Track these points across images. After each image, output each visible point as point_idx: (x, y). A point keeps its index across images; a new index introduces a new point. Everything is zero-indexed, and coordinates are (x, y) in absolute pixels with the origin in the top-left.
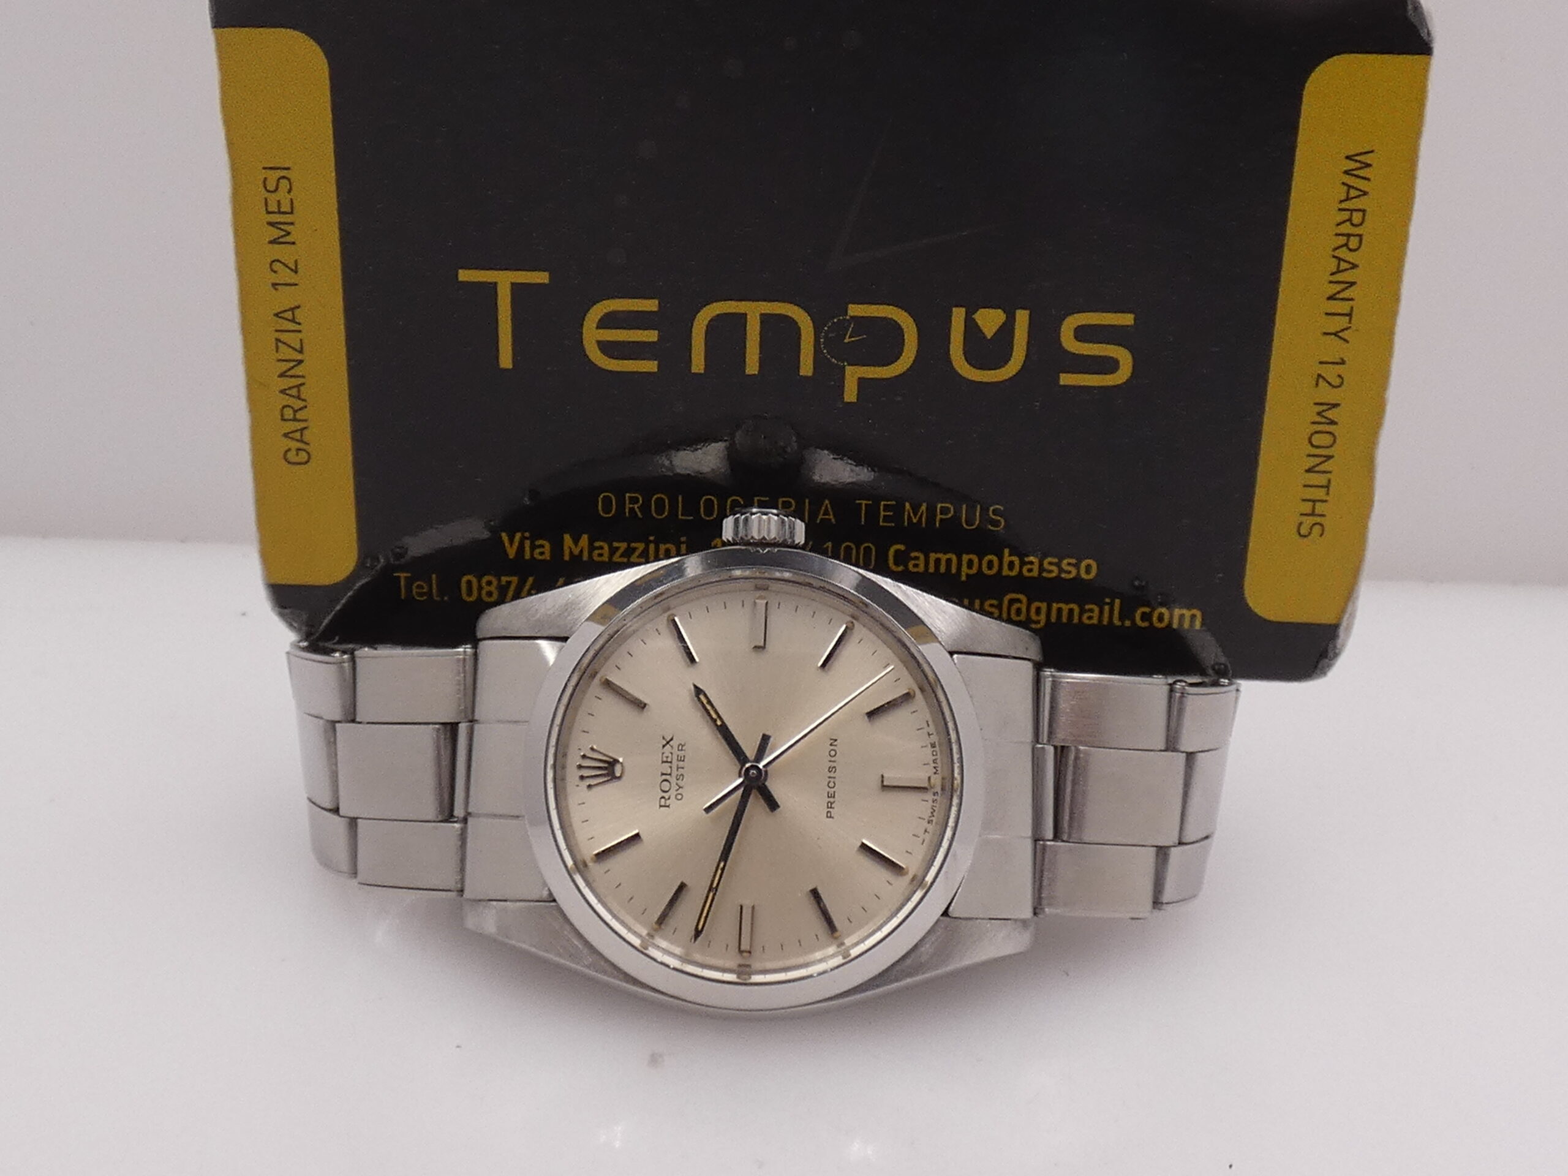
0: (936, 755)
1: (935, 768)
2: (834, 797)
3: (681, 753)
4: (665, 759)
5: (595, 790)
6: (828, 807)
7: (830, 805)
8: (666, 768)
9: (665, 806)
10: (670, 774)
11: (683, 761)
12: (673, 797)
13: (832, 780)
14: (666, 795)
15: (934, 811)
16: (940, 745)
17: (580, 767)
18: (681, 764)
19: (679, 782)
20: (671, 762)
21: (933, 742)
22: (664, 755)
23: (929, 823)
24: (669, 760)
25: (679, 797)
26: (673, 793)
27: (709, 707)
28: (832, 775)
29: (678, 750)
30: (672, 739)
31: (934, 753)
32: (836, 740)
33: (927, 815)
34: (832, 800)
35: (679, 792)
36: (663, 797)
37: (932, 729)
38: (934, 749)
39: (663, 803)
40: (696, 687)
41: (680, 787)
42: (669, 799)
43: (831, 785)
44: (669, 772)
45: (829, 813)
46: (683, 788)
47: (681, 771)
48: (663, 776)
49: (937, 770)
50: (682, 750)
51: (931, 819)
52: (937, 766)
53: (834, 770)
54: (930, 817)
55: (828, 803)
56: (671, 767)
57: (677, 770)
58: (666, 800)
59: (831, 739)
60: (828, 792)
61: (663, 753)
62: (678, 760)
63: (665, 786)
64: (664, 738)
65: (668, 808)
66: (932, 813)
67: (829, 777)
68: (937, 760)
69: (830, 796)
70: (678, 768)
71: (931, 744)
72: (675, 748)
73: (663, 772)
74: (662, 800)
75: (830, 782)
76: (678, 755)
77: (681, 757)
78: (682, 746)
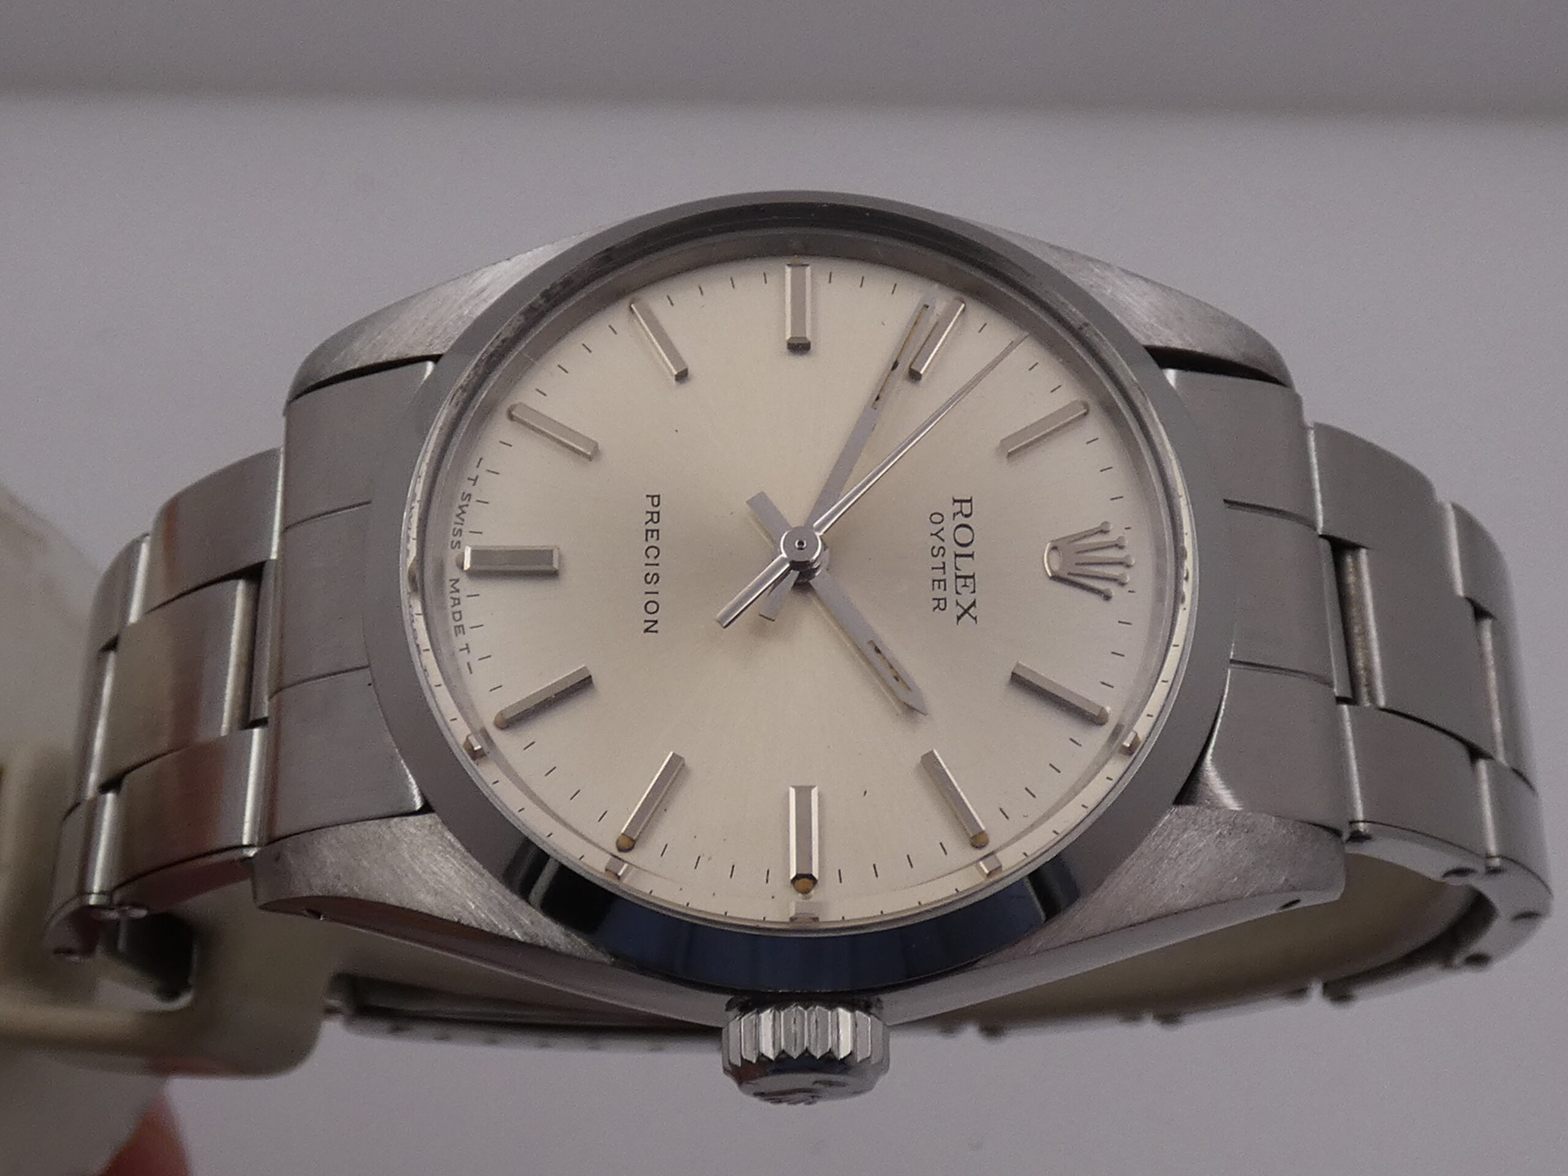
0: (454, 613)
1: (458, 591)
2: (647, 531)
3: (940, 594)
4: (968, 580)
5: (1095, 525)
6: (658, 513)
7: (655, 516)
8: (966, 566)
9: (961, 501)
11: (934, 581)
12: (948, 517)
13: (652, 561)
14: (960, 519)
15: (458, 516)
16: (447, 633)
17: (1125, 563)
18: (938, 575)
19: (938, 543)
20: (957, 577)
21: (460, 636)
22: (972, 590)
23: (469, 495)
24: (961, 581)
25: (936, 518)
26: (949, 525)
28: (652, 570)
29: (945, 599)
30: (959, 618)
31: (457, 616)
32: (647, 630)
33: (473, 507)
34: (651, 526)
35: (939, 527)
36: (967, 516)
37: (463, 658)
38: (458, 623)
39: (966, 506)
41: (936, 534)
42: (955, 514)
43: (653, 552)
44: (958, 559)
45: (656, 503)
46: (932, 535)
47: (938, 562)
48: (971, 553)
49: (452, 586)
50: (939, 600)
51: (465, 503)
52: (452, 592)
53: (649, 578)
54: (467, 505)
55: (658, 521)
56: (957, 569)
57: (944, 563)
58: (961, 512)
59: (656, 632)
60: (658, 539)
61: (974, 592)
62: (944, 580)
63: (964, 535)
64: (975, 619)
65: (956, 498)
66: (463, 512)
67: (657, 565)
68: (451, 602)
69: (655, 533)
70: (944, 568)
71: (464, 633)
72: (951, 603)
73: (970, 559)
74: (969, 512)
75: (656, 557)
76: (945, 589)
77: (939, 587)
78: (938, 606)
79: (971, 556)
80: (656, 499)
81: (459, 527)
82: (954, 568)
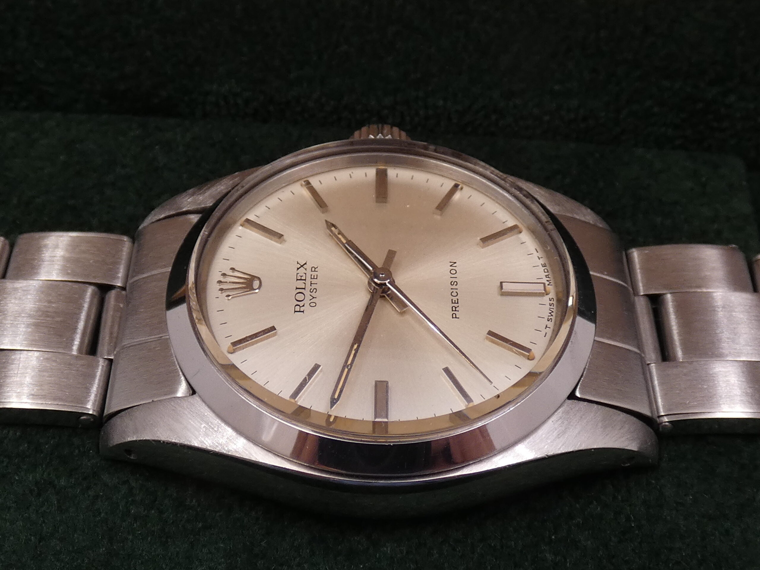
0: (548, 272)
1: (548, 281)
2: (458, 303)
3: (314, 273)
4: (299, 278)
5: (234, 300)
6: (453, 310)
7: (454, 309)
8: (301, 284)
9: (300, 311)
10: (304, 289)
11: (316, 278)
12: (307, 305)
13: (455, 290)
14: (301, 304)
15: (553, 312)
16: (551, 263)
17: (220, 282)
18: (314, 281)
19: (312, 294)
20: (305, 280)
21: (543, 263)
22: (298, 275)
23: (548, 321)
24: (303, 278)
25: (313, 305)
26: (307, 302)
27: (339, 236)
28: (454, 287)
29: (312, 271)
30: (306, 264)
31: (546, 271)
32: (455, 263)
34: (456, 305)
35: (312, 301)
36: (298, 305)
37: (541, 255)
38: (545, 268)
39: (297, 308)
40: (326, 221)
41: (313, 298)
42: (303, 306)
43: (454, 294)
44: (304, 287)
45: (454, 315)
46: (316, 298)
47: (314, 286)
48: (297, 290)
49: (550, 283)
50: (315, 271)
51: (550, 317)
52: (550, 280)
53: (455, 283)
54: (549, 316)
55: (452, 307)
56: (305, 283)
57: (311, 286)
58: (300, 307)
59: (450, 262)
60: (452, 300)
62: (311, 278)
63: (300, 297)
64: (298, 263)
65: (302, 313)
66: (550, 313)
67: (452, 289)
68: (549, 276)
69: (454, 302)
70: (311, 284)
71: (542, 264)
72: (309, 270)
74: (296, 307)
75: (453, 292)
76: (311, 275)
77: (314, 276)
78: (315, 269)
79: (297, 288)
80: (454, 317)
81: (551, 307)
82: (306, 284)
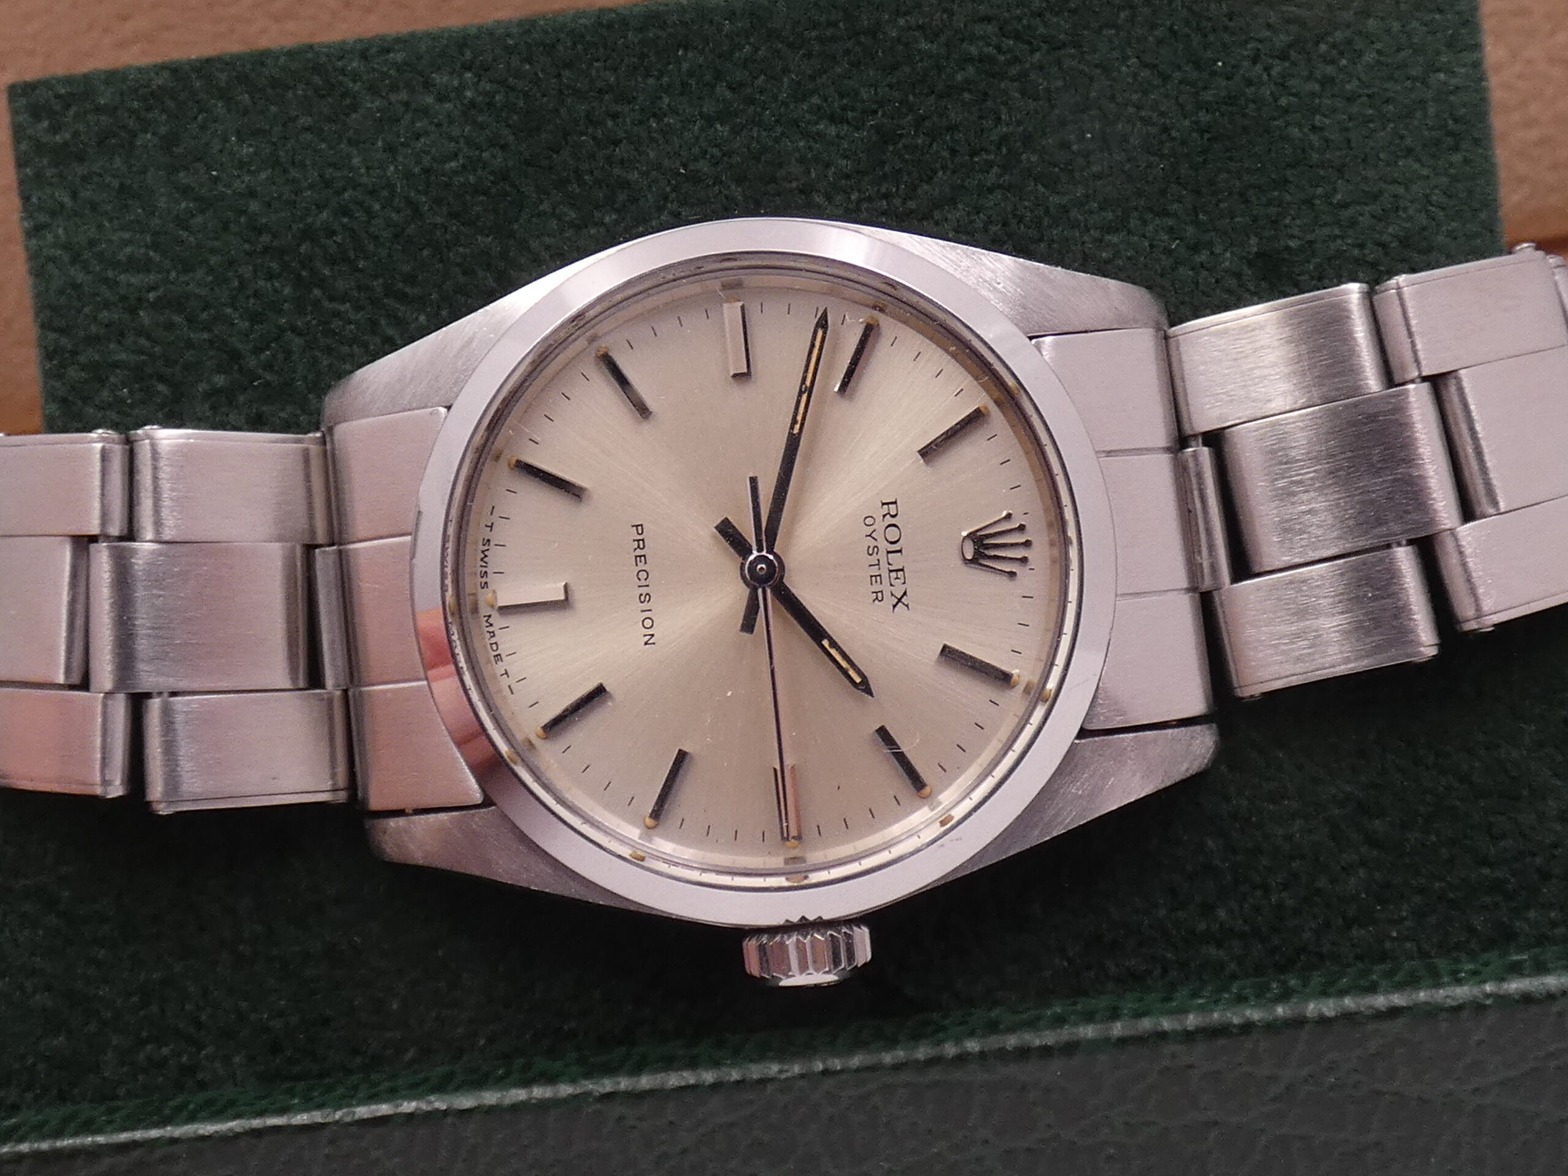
0: (491, 644)
1: (491, 625)
2: (636, 557)
3: (877, 587)
4: (900, 574)
5: (1000, 514)
6: (643, 540)
7: (641, 543)
8: (897, 561)
9: (888, 504)
10: (889, 552)
11: (872, 576)
12: (879, 519)
13: (643, 582)
14: (889, 520)
15: (482, 560)
16: (489, 662)
17: (1027, 544)
18: (874, 571)
19: (873, 543)
20: (891, 571)
21: (500, 663)
22: (902, 580)
23: (489, 540)
24: (893, 575)
26: (880, 525)
27: (844, 664)
28: (644, 590)
29: (882, 592)
30: (894, 606)
31: (494, 647)
32: (646, 643)
33: (493, 552)
34: (639, 552)
35: (871, 529)
36: (893, 516)
37: (504, 682)
38: (496, 653)
39: (893, 509)
40: (871, 694)
41: (870, 536)
42: (884, 516)
43: (643, 575)
44: (890, 555)
45: (640, 532)
46: (867, 536)
47: (873, 560)
48: (899, 549)
49: (487, 621)
50: (876, 592)
51: (486, 547)
52: (487, 626)
53: (642, 598)
54: (488, 550)
55: (644, 547)
56: (889, 564)
57: (879, 560)
58: (889, 513)
59: (654, 644)
60: (646, 563)
61: (904, 583)
62: (880, 575)
63: (893, 535)
64: (907, 606)
65: (883, 502)
66: (486, 556)
67: (647, 586)
68: (488, 635)
69: (643, 558)
70: (878, 564)
71: (502, 661)
72: (887, 594)
73: (899, 554)
74: (895, 513)
75: (646, 579)
76: (881, 583)
77: (876, 582)
78: (877, 598)
79: (900, 551)
80: (640, 528)
81: (484, 569)
82: (887, 563)
